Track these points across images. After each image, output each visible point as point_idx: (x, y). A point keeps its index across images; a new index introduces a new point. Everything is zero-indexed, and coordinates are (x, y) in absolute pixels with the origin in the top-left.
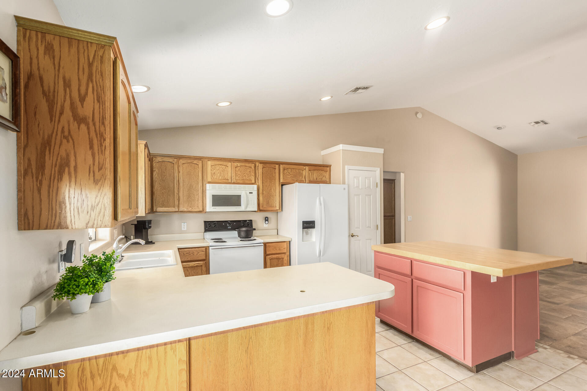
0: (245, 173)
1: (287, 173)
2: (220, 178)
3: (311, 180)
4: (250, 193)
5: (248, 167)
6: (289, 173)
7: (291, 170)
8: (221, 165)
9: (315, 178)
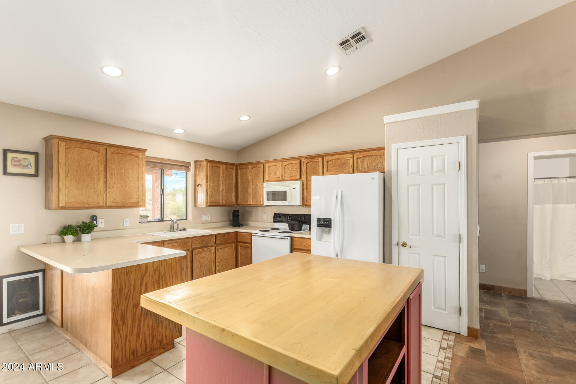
0: (292, 170)
1: (331, 165)
2: (274, 177)
3: (361, 169)
4: (293, 188)
5: (295, 164)
6: (333, 164)
7: (336, 161)
8: (275, 165)
9: (366, 166)
